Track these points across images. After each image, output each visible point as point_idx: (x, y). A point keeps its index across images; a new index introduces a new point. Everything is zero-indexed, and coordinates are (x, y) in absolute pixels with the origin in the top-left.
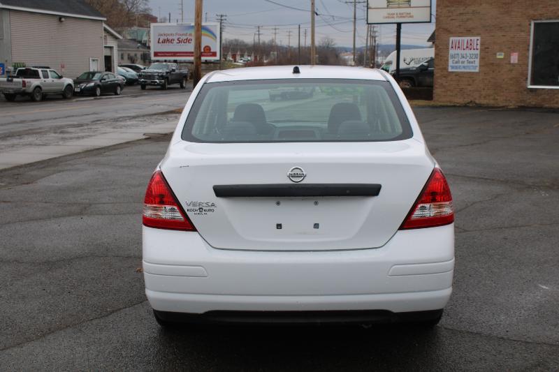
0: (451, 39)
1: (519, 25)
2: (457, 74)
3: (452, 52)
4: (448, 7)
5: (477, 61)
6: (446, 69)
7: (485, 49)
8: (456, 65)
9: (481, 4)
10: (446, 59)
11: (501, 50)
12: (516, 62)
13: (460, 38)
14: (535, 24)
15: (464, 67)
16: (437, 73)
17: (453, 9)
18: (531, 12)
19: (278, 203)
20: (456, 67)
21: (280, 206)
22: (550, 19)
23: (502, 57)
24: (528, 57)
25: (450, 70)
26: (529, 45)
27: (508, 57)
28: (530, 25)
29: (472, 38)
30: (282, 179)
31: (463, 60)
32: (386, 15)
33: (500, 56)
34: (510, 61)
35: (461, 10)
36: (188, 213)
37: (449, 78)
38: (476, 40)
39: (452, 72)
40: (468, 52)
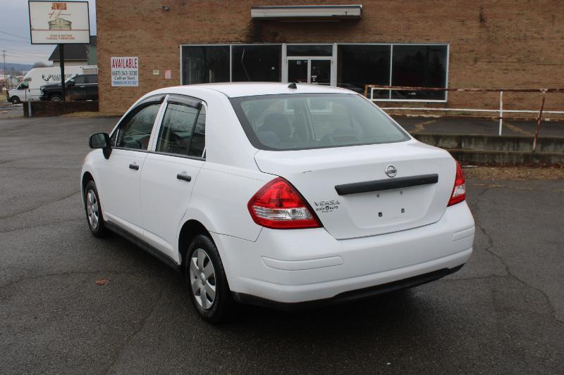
0: (112, 58)
1: (171, 48)
2: (119, 89)
3: (113, 69)
4: (107, 30)
5: (137, 77)
6: (109, 84)
7: (143, 67)
8: (119, 80)
9: (136, 30)
10: (108, 75)
11: (156, 68)
12: (170, 78)
13: (121, 58)
14: (183, 47)
15: (125, 83)
16: (102, 88)
17: (112, 33)
18: (179, 37)
19: (378, 196)
20: (118, 83)
21: (380, 198)
22: (195, 43)
23: (158, 74)
24: (179, 74)
25: (113, 85)
26: (179, 64)
27: (162, 74)
28: (179, 48)
29: (131, 58)
30: (381, 176)
31: (124, 76)
32: (49, 36)
33: (156, 73)
34: (164, 77)
35: (119, 34)
36: (316, 212)
37: (113, 92)
38: (134, 59)
39: (115, 87)
40: (128, 70)
